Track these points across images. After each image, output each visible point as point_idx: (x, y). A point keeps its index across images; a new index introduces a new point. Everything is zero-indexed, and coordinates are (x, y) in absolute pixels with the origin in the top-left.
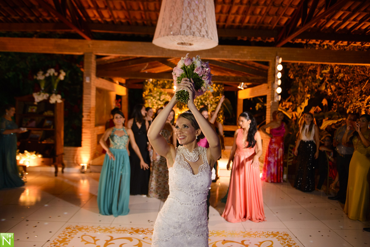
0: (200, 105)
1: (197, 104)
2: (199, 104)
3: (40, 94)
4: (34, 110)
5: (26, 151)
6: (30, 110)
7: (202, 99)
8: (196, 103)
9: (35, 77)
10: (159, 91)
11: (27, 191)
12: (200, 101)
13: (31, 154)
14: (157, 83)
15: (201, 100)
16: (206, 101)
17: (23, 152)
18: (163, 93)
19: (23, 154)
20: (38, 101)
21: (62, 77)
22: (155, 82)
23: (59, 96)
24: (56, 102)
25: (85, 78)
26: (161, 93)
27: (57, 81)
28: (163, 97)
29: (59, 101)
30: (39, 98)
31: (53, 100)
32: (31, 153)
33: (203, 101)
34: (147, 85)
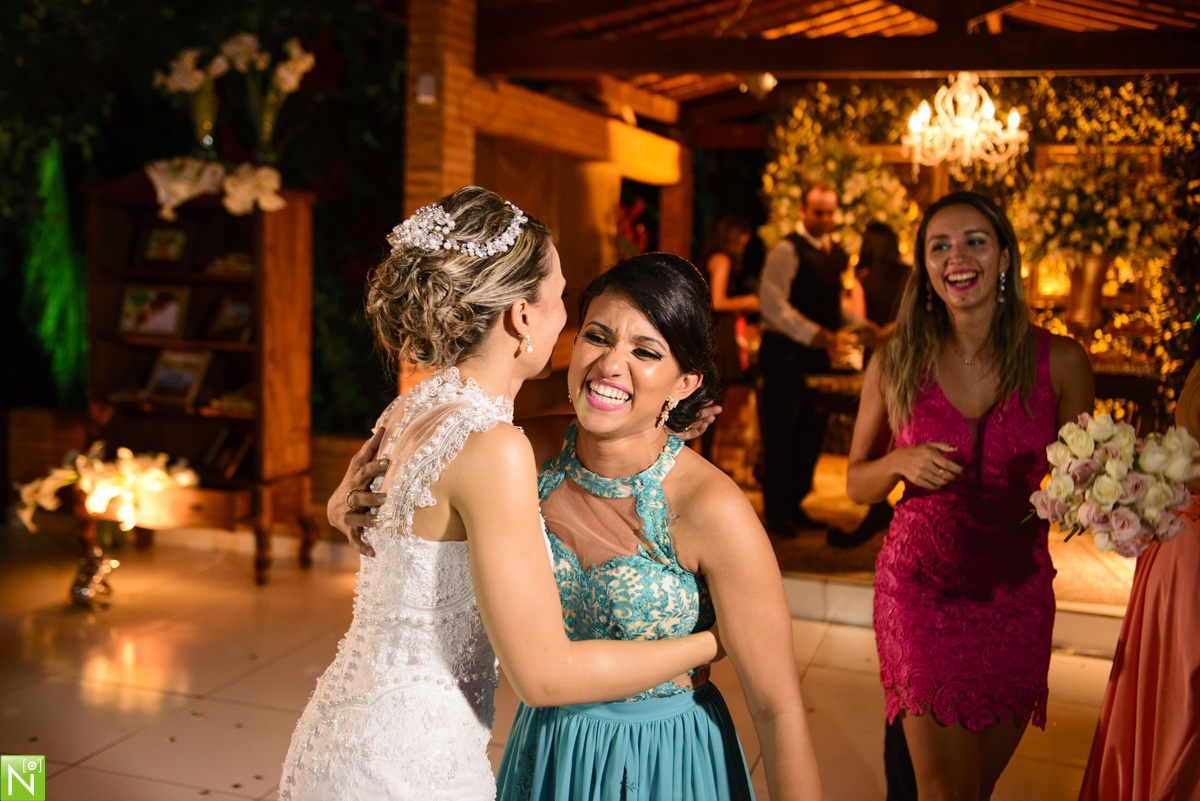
0: (1070, 229)
1: (1057, 224)
2: (1067, 219)
3: (179, 169)
4: (174, 251)
5: (124, 453)
6: (153, 251)
7: (1090, 188)
8: (1052, 215)
9: (159, 79)
10: (839, 155)
11: (128, 651)
12: (1073, 201)
13: (144, 469)
14: (844, 116)
15: (1082, 196)
16: (1114, 202)
17: (110, 457)
18: (860, 164)
19: (110, 467)
20: (174, 202)
21: (289, 77)
22: (831, 108)
23: (270, 179)
24: (256, 205)
25: (415, 82)
26: (847, 165)
27: (272, 98)
28: (855, 186)
29: (271, 203)
30: (174, 189)
31: (238, 199)
32: (146, 460)
33: (1093, 204)
34: (785, 125)
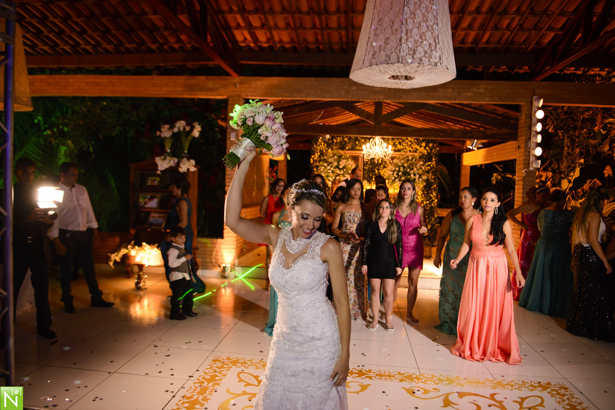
0: (401, 176)
1: (398, 174)
2: (400, 173)
3: (165, 159)
4: (156, 183)
5: (144, 244)
6: (149, 183)
7: (406, 165)
8: (396, 172)
9: (158, 133)
10: (338, 155)
11: (146, 302)
12: (402, 168)
13: (152, 248)
14: (333, 142)
15: (404, 167)
16: (412, 169)
17: (140, 245)
18: (343, 157)
19: (140, 248)
20: (163, 169)
21: (196, 133)
22: (329, 140)
23: (193, 162)
24: (188, 169)
25: (230, 134)
26: (340, 157)
27: (189, 138)
28: (343, 163)
29: (193, 169)
30: (163, 164)
31: (183, 168)
32: (152, 246)
33: (407, 169)
34: (316, 144)
